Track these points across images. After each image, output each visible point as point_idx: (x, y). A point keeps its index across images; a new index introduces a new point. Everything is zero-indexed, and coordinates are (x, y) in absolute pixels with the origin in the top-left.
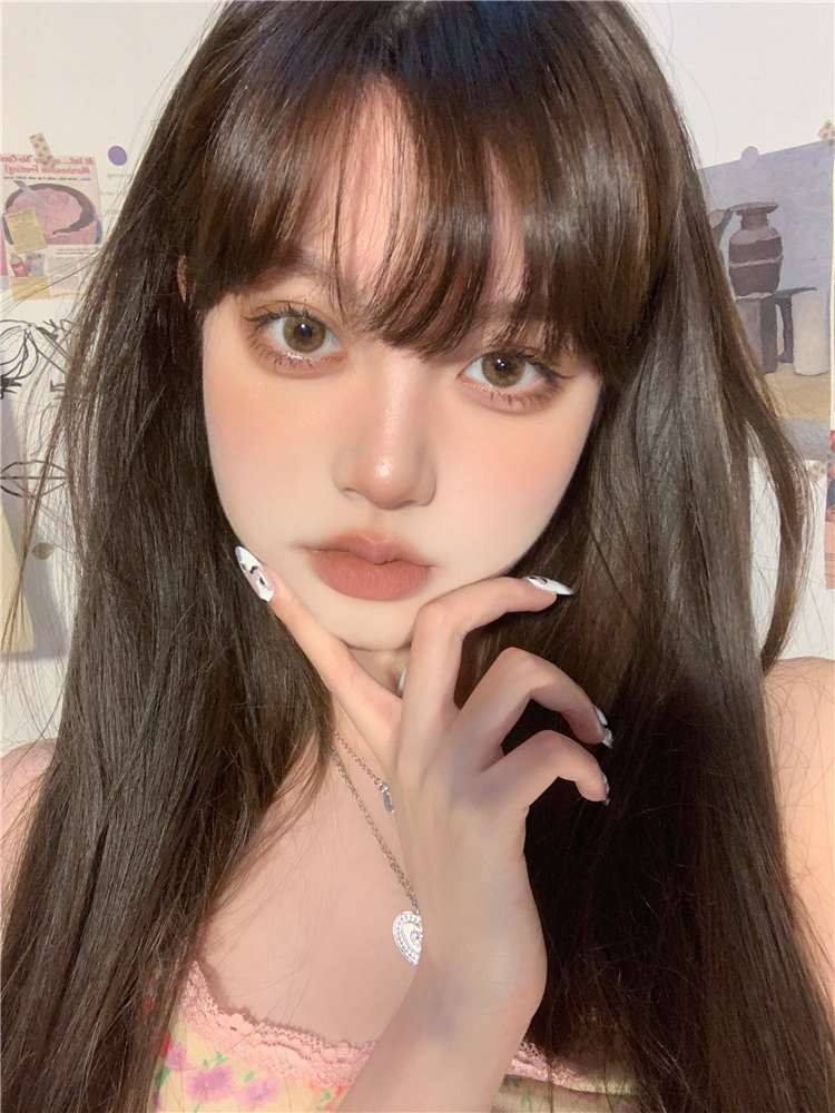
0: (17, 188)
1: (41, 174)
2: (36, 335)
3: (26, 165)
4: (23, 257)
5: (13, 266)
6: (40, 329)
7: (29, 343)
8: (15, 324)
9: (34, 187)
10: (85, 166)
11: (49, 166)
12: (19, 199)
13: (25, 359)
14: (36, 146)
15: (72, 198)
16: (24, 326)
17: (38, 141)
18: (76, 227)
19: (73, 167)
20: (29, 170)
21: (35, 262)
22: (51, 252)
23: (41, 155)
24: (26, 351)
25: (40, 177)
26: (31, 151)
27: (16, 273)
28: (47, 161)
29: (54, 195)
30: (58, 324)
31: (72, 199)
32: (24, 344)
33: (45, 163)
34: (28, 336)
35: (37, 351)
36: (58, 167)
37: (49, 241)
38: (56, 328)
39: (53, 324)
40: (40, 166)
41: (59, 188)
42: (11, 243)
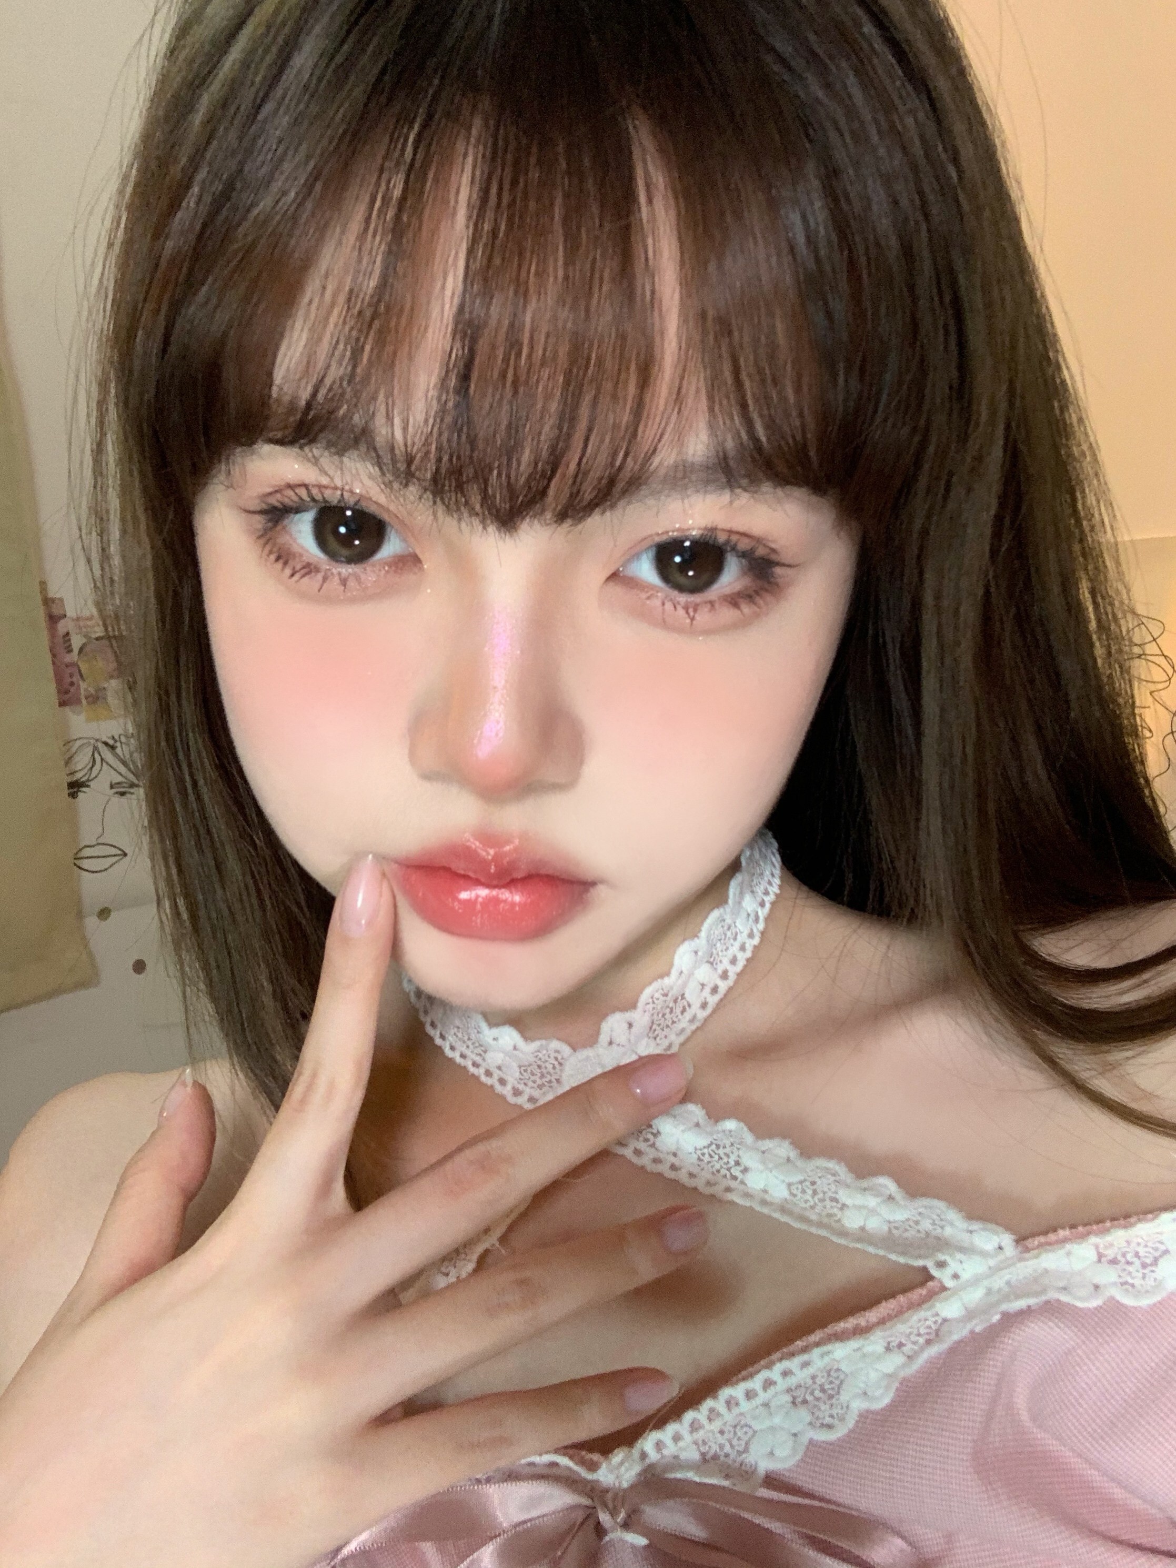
0: (86, 641)
3: (91, 623)
4: (92, 690)
5: (87, 698)
6: (106, 744)
7: (96, 755)
8: (85, 741)
9: (95, 639)
12: (88, 648)
13: (93, 766)
16: (92, 741)
20: (91, 627)
21: (100, 694)
24: (94, 760)
27: (88, 703)
30: (117, 738)
32: (93, 755)
34: (96, 749)
35: (102, 760)
38: (116, 741)
39: (113, 738)
42: (83, 680)
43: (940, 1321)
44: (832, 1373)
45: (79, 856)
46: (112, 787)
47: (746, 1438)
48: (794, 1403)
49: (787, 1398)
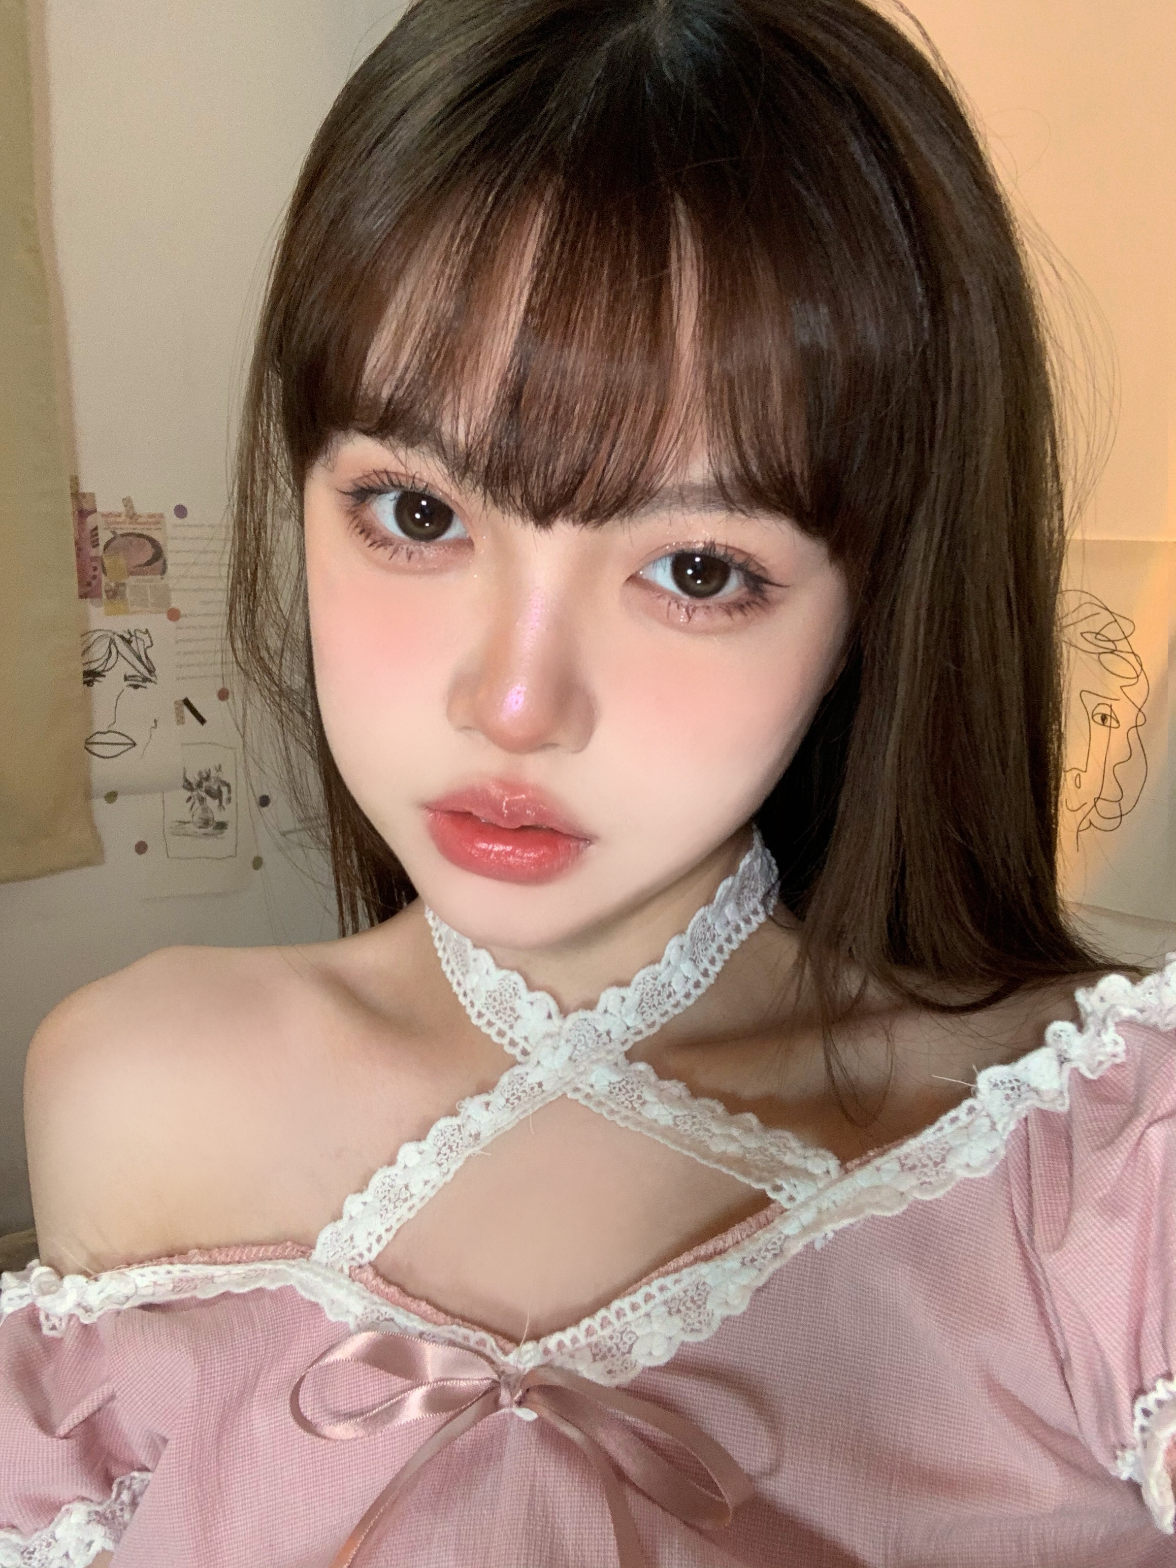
0: (112, 536)
1: (128, 526)
2: (118, 641)
3: (118, 520)
4: (113, 585)
5: (106, 591)
9: (123, 535)
10: (157, 519)
11: (133, 520)
12: (114, 544)
14: (126, 506)
15: (147, 542)
17: (127, 502)
18: (149, 563)
19: (150, 520)
20: (119, 523)
21: (119, 589)
22: (131, 581)
23: (128, 512)
24: (110, 652)
25: (128, 528)
26: (121, 509)
27: (108, 596)
28: (133, 516)
29: (135, 541)
30: (133, 633)
31: (148, 545)
33: (131, 518)
36: (140, 520)
37: (132, 574)
40: (128, 520)
41: (140, 536)
42: (106, 575)
43: (783, 1237)
44: (700, 1287)
45: (91, 740)
47: (629, 1343)
48: (670, 1313)
49: (664, 1309)
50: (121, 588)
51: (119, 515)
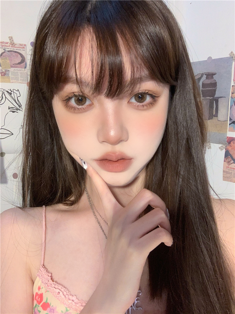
0: (4, 51)
2: (6, 93)
4: (4, 71)
9: (8, 51)
10: (23, 46)
11: (13, 46)
12: (4, 54)
13: (2, 99)
16: (2, 90)
17: (11, 38)
18: (20, 63)
19: (20, 46)
20: (7, 46)
22: (12, 69)
23: (11, 42)
24: (2, 97)
25: (11, 48)
26: (8, 41)
27: (1, 75)
29: (14, 54)
31: (19, 56)
32: (2, 95)
35: (6, 97)
36: (16, 46)
38: (12, 91)
41: (16, 52)
46: (9, 108)
50: (7, 72)
51: (7, 43)
